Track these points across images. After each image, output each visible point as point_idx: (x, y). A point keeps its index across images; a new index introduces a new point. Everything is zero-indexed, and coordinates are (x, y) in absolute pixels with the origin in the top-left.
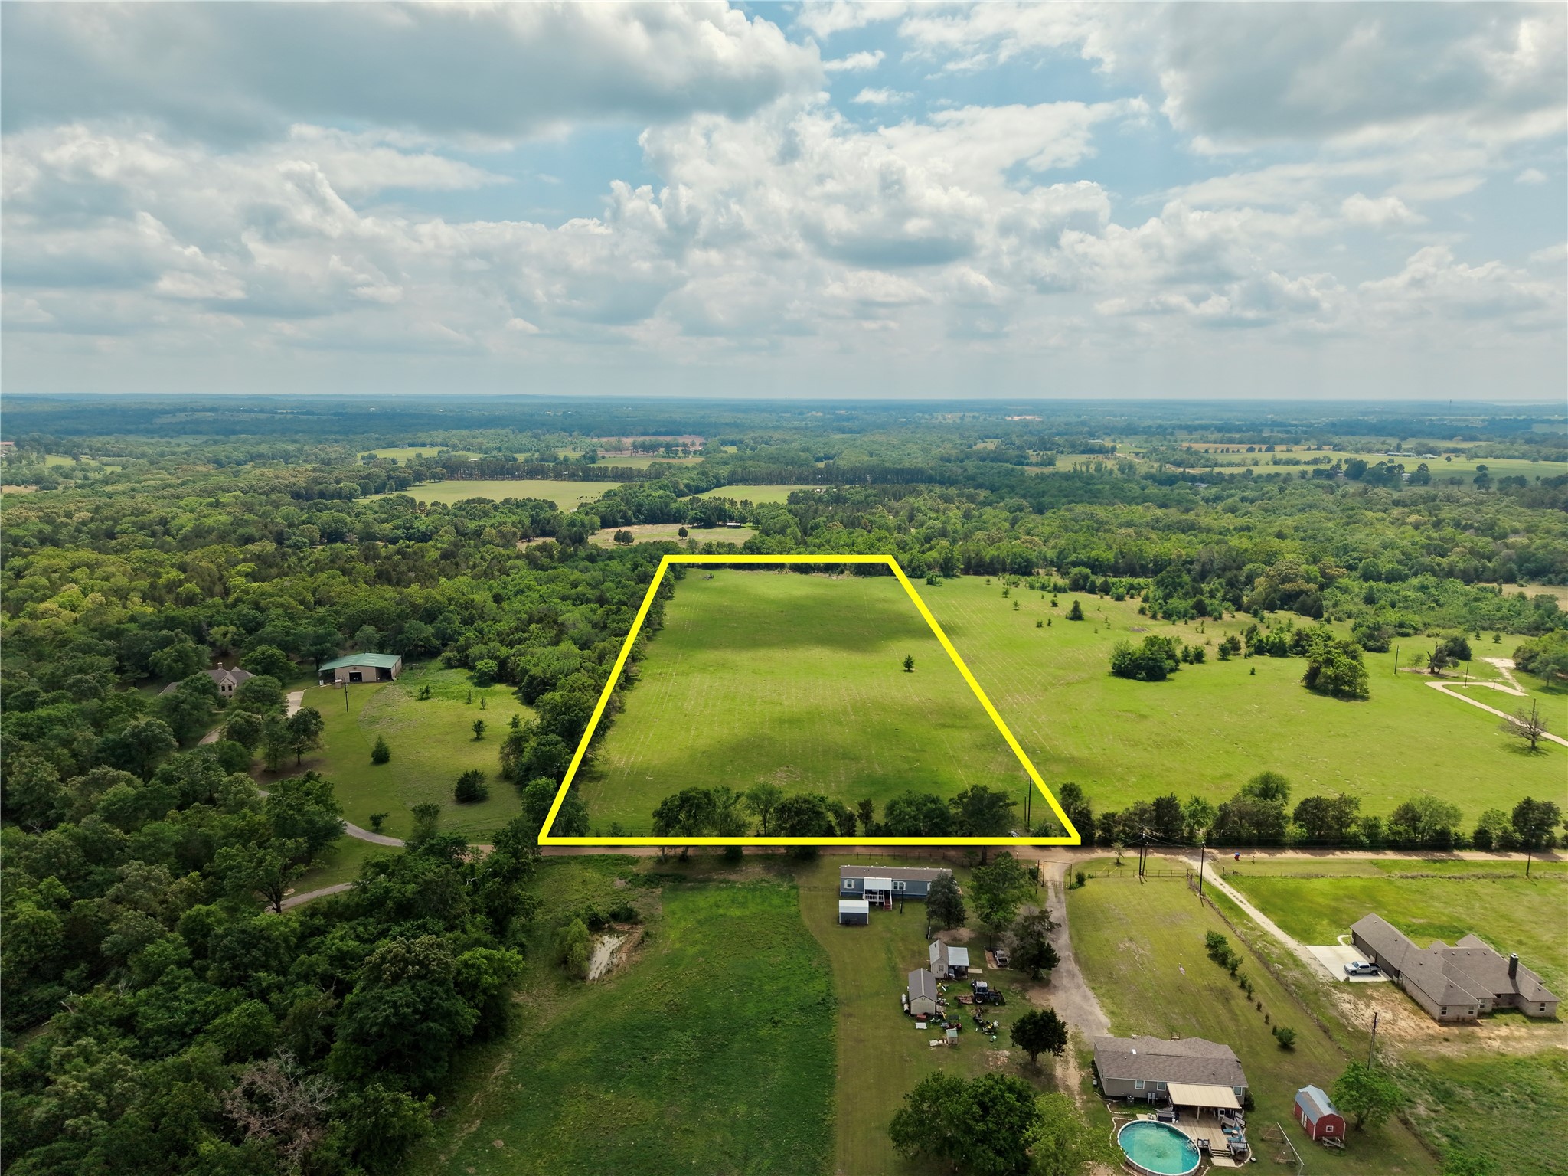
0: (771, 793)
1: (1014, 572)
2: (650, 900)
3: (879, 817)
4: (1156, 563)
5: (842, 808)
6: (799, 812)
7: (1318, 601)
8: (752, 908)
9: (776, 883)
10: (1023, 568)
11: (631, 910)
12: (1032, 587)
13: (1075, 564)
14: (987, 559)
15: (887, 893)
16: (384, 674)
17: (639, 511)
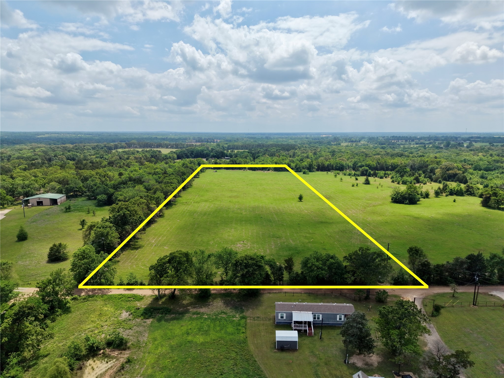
0: (230, 254)
1: (336, 169)
2: (141, 329)
3: (297, 268)
4: (392, 166)
5: (275, 263)
6: (247, 266)
7: (464, 177)
8: (213, 335)
9: (231, 314)
10: (341, 168)
11: (122, 339)
12: (345, 175)
13: (361, 167)
14: (326, 165)
15: (309, 323)
16: (54, 202)
17: (192, 154)
